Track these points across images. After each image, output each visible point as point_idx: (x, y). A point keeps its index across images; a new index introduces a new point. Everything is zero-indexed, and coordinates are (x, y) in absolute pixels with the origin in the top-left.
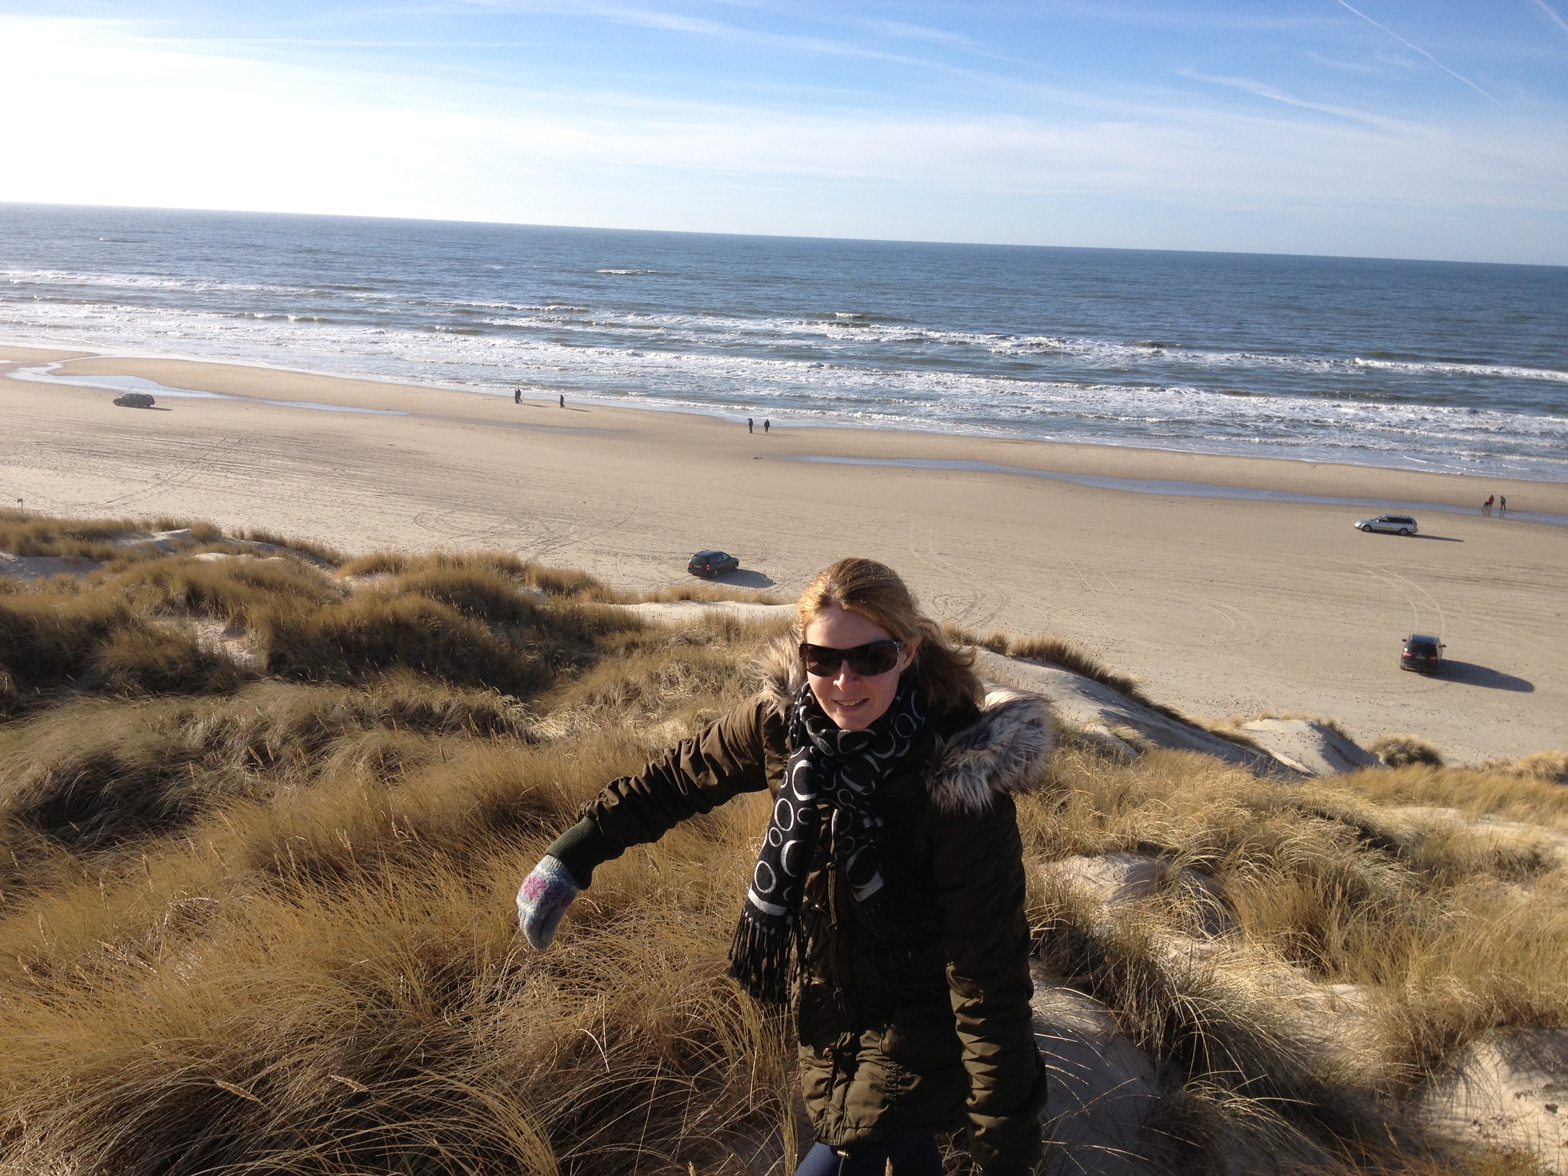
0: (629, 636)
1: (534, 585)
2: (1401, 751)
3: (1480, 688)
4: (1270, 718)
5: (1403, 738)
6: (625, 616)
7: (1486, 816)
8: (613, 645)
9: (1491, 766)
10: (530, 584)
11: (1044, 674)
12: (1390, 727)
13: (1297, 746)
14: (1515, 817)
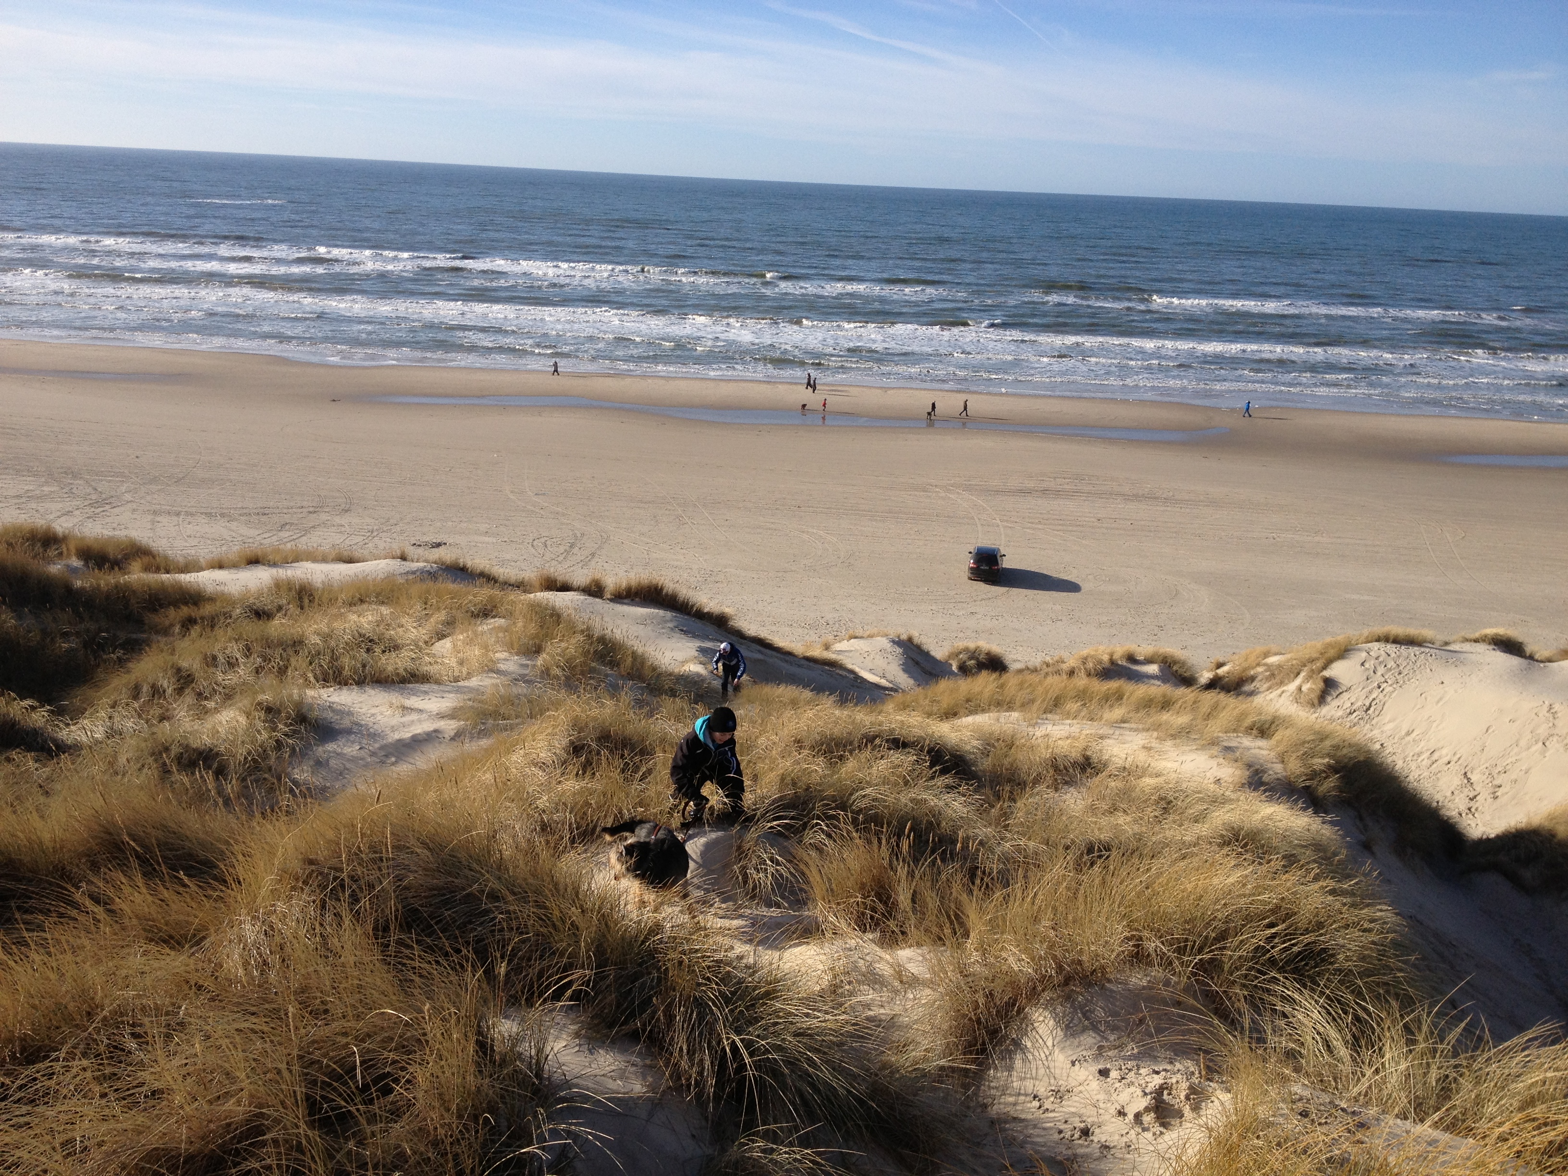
0: (186, 611)
1: (74, 558)
2: (971, 658)
3: (1036, 592)
4: (856, 638)
5: (972, 645)
6: (181, 588)
7: (1045, 716)
8: (167, 623)
9: (1048, 665)
10: (69, 556)
11: (642, 615)
12: (961, 635)
13: (880, 663)
14: (1068, 715)
